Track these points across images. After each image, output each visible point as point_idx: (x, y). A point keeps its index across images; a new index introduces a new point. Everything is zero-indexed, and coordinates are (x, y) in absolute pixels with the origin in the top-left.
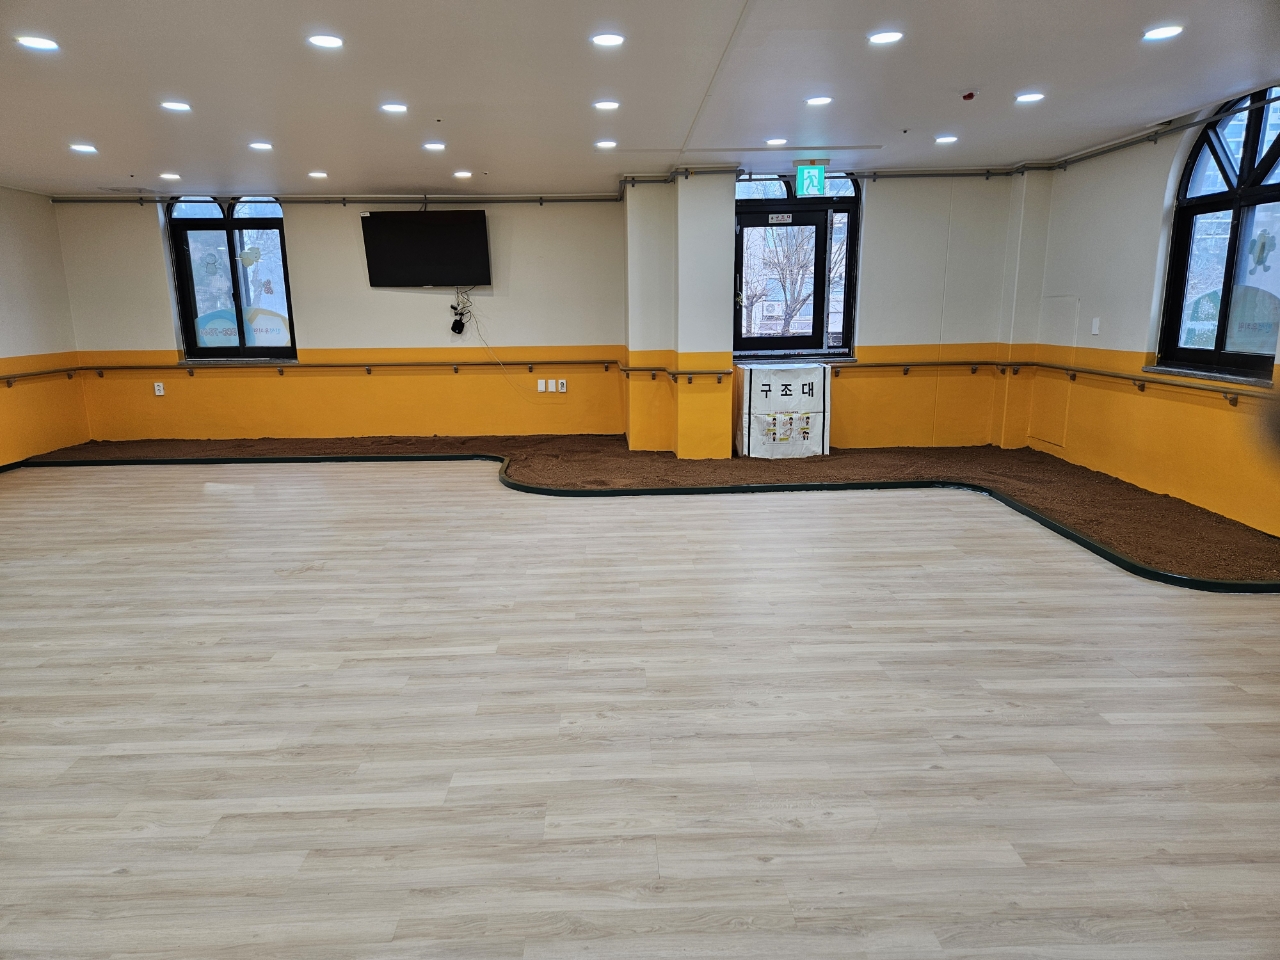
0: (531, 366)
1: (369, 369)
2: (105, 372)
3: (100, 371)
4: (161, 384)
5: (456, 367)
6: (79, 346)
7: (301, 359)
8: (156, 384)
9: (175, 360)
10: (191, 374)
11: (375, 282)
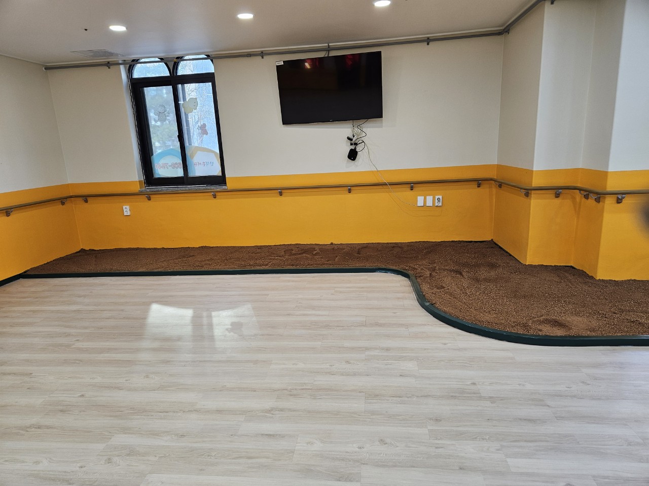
0: (412, 185)
1: (281, 191)
2: (89, 199)
3: (86, 198)
4: (128, 207)
5: (350, 188)
6: (70, 181)
7: (230, 185)
8: (124, 207)
9: (137, 188)
10: (149, 199)
11: (287, 120)
